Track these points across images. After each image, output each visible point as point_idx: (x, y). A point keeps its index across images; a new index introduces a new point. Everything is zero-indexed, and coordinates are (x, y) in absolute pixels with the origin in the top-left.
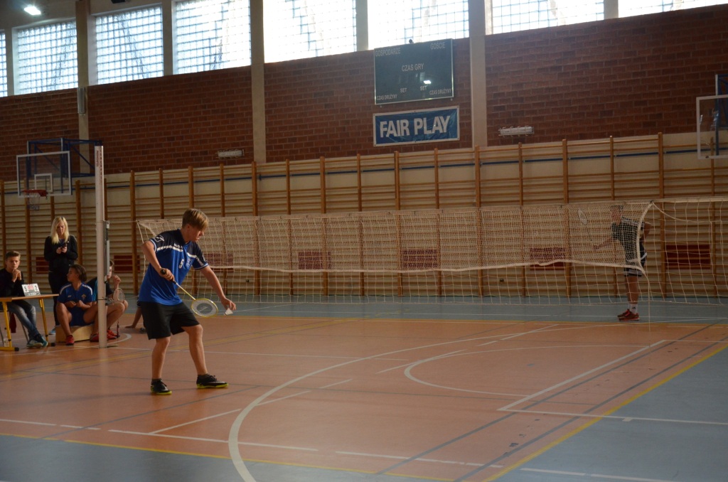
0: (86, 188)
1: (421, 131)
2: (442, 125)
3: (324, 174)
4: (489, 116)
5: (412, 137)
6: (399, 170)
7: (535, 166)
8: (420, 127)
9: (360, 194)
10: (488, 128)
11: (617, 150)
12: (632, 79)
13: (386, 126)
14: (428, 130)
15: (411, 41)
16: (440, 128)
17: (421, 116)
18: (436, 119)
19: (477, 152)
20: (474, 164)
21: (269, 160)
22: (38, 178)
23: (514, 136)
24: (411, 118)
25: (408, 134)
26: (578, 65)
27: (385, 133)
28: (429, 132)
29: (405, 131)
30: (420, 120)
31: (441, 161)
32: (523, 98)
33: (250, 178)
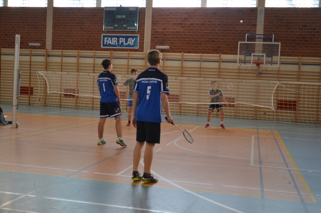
1: (122, 43)
2: (131, 42)
3: (79, 57)
4: (152, 40)
6: (112, 58)
7: (169, 62)
8: (122, 41)
9: (94, 67)
10: (151, 45)
11: (202, 59)
12: (210, 31)
13: (108, 40)
14: (125, 43)
15: (121, 6)
16: (130, 43)
17: (123, 37)
18: (129, 39)
20: (144, 59)
21: (53, 49)
23: (162, 49)
24: (118, 37)
25: (117, 44)
26: (190, 24)
27: (107, 42)
28: (126, 44)
29: (115, 43)
30: (122, 39)
31: (130, 56)
32: (166, 34)
33: (44, 56)
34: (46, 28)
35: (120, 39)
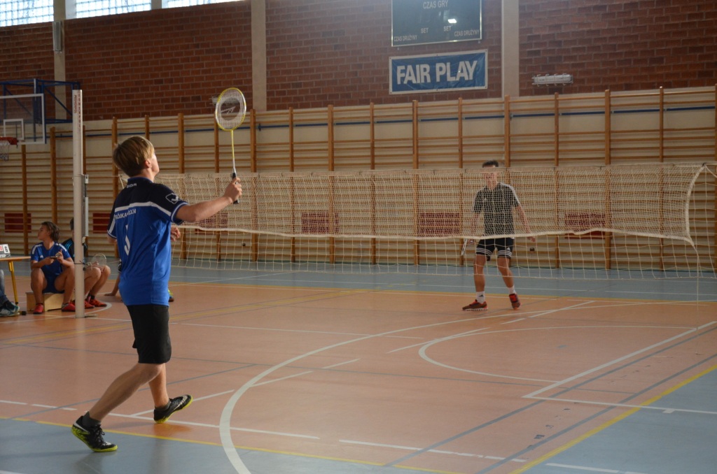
0: (61, 137)
1: (444, 77)
2: (467, 71)
3: (333, 124)
4: (521, 61)
5: (434, 84)
6: (417, 121)
7: (573, 119)
8: (443, 73)
9: (373, 148)
10: (521, 76)
11: (666, 103)
12: (687, 21)
13: (404, 71)
14: (451, 76)
16: (465, 75)
17: (444, 60)
18: (462, 64)
19: (508, 103)
20: (503, 117)
21: (269, 108)
22: (7, 123)
23: (550, 85)
24: (432, 62)
25: (429, 80)
26: (625, 5)
27: (403, 79)
28: (453, 79)
29: (425, 77)
30: (442, 65)
31: (465, 113)
32: (561, 42)
33: (248, 128)
34: (250, 55)
35: (438, 66)
